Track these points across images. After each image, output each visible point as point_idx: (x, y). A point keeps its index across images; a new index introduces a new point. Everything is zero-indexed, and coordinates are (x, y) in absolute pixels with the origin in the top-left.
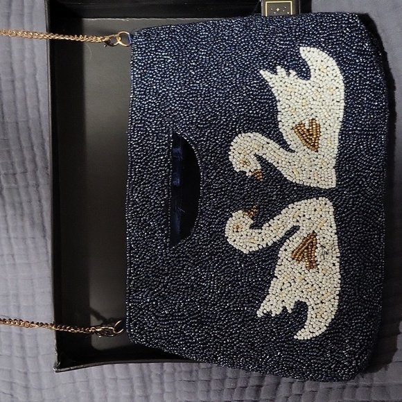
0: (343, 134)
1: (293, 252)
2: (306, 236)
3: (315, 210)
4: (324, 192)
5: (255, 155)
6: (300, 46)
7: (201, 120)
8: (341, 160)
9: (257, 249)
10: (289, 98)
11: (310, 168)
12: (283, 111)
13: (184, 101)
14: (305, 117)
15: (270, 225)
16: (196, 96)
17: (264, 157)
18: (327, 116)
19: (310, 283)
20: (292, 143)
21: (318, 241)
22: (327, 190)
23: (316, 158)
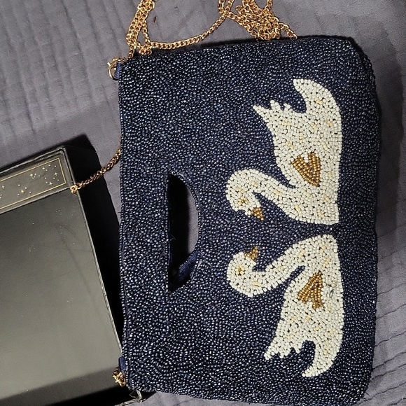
0: (343, 166)
1: (299, 293)
2: (311, 276)
3: (320, 248)
4: (328, 229)
5: (254, 193)
6: (294, 78)
7: (197, 160)
8: (343, 194)
9: (262, 292)
10: (285, 132)
11: (313, 204)
12: (279, 146)
13: (178, 141)
14: (303, 151)
15: (274, 267)
16: (191, 136)
17: (263, 194)
18: (326, 149)
19: (317, 322)
20: (292, 178)
21: (324, 280)
22: (331, 226)
23: (319, 193)
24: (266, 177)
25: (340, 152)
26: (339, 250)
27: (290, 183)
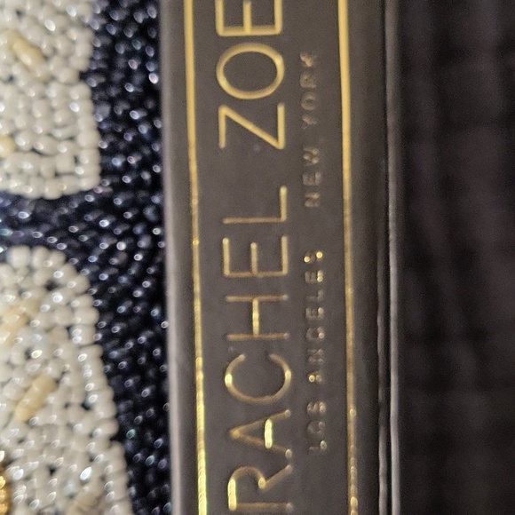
4: (35, 221)
8: (121, 37)
21: (21, 493)
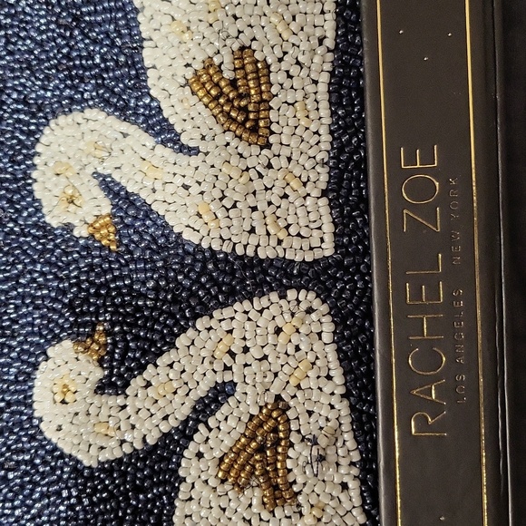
0: (342, 87)
1: (221, 460)
2: (255, 411)
3: (278, 331)
5: (96, 175)
9: (118, 454)
11: (251, 201)
12: (155, 36)
14: (218, 44)
17: (116, 177)
18: (285, 36)
20: (188, 126)
22: (310, 264)
23: (270, 166)
24: (125, 127)
25: (329, 43)
26: (339, 339)
27: (184, 139)
